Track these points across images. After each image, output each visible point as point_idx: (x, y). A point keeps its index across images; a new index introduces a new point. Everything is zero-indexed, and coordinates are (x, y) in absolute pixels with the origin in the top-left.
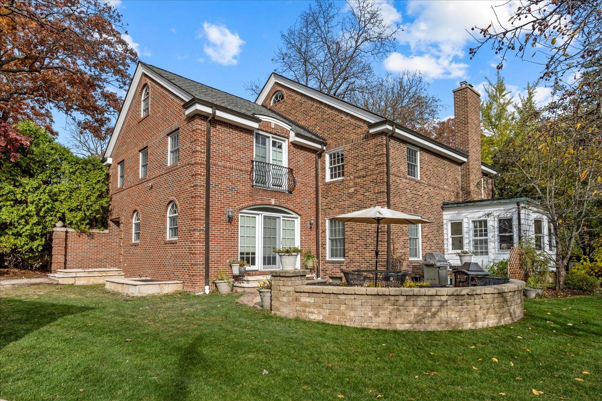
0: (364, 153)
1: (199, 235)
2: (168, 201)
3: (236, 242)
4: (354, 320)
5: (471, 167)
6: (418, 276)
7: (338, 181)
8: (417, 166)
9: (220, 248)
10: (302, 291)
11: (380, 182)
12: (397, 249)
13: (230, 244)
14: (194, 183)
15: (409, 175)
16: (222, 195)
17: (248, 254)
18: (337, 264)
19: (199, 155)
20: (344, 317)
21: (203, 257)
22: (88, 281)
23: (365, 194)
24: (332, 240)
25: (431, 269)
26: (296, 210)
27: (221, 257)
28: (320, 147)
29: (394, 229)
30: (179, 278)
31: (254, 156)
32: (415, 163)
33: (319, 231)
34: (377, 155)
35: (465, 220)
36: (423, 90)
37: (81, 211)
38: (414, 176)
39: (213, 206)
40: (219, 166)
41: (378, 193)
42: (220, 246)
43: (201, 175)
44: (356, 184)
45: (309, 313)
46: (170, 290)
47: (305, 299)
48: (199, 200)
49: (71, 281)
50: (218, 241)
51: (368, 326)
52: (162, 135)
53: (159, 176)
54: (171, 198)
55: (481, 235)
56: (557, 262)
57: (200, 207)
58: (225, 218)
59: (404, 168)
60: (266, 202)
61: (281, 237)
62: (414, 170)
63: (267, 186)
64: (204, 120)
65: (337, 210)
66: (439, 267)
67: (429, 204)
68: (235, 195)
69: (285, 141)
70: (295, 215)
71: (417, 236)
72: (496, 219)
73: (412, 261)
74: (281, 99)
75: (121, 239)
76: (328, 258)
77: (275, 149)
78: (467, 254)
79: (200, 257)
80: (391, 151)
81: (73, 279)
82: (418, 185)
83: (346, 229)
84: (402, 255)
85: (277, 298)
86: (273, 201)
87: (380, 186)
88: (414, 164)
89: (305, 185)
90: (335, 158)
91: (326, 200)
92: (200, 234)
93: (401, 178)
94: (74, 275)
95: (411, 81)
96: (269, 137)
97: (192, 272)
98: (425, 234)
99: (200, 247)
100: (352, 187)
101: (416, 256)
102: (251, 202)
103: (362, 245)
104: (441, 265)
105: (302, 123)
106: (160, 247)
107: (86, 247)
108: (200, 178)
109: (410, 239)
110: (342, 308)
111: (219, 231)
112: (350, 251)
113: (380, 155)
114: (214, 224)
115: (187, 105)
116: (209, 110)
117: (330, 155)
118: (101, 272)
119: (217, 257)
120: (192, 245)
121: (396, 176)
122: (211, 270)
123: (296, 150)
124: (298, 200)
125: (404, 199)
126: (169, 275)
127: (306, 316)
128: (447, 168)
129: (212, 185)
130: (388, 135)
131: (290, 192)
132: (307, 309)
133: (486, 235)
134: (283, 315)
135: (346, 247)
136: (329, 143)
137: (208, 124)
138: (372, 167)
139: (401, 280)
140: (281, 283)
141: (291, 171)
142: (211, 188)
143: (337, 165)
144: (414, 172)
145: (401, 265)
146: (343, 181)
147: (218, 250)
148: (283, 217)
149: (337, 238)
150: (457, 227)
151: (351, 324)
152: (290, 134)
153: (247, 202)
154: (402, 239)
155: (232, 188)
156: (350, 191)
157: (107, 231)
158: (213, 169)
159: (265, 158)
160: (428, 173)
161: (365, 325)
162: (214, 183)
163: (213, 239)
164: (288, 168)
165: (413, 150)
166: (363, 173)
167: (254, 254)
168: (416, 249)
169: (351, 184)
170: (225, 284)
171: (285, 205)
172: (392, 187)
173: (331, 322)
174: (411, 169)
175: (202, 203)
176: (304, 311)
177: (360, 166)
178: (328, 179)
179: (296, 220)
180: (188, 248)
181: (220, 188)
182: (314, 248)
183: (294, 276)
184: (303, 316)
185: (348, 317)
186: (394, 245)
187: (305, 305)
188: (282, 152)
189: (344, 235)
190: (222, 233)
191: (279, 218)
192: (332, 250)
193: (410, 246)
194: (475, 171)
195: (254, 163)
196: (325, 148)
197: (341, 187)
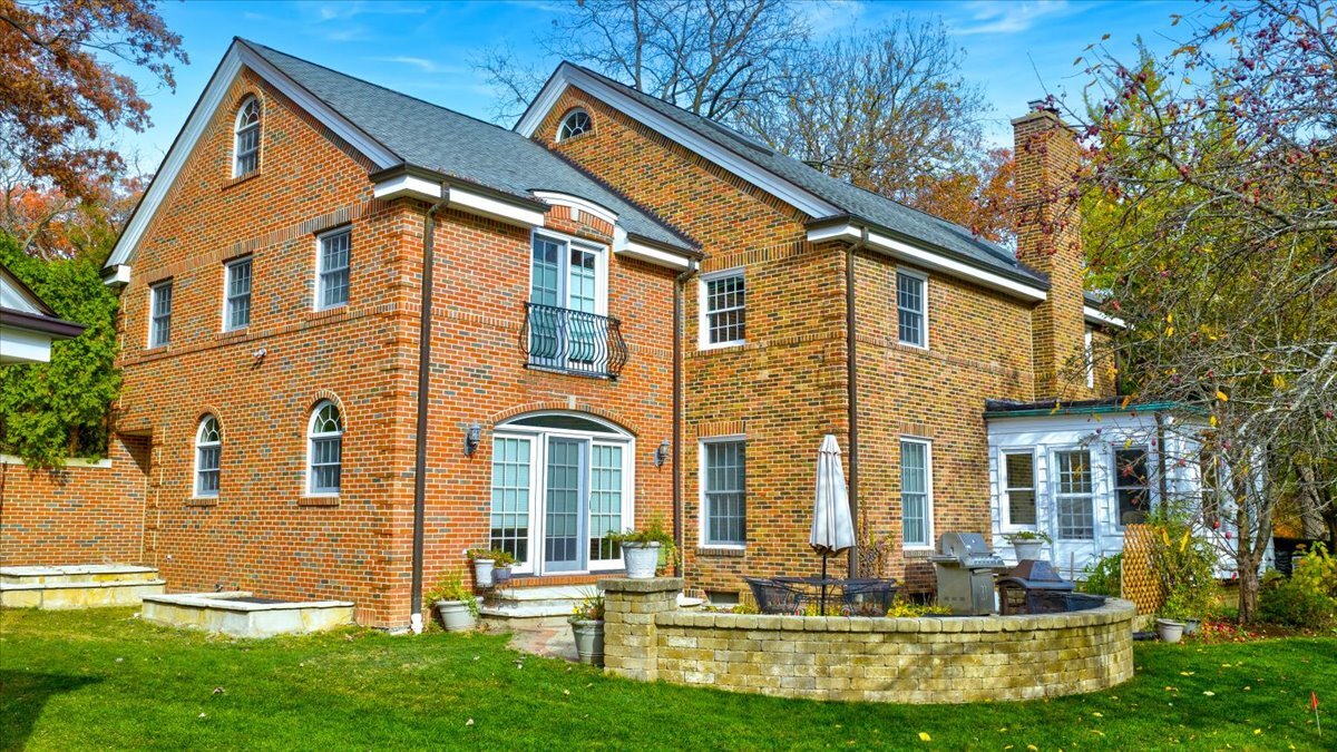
0: (794, 286)
1: (402, 488)
2: (313, 399)
3: (485, 504)
4: (779, 683)
5: (1056, 313)
6: (923, 591)
7: (729, 351)
8: (922, 316)
9: (449, 519)
10: (671, 623)
11: (833, 361)
12: (874, 523)
13: (472, 509)
14: (391, 361)
15: (901, 338)
16: (455, 389)
17: (510, 532)
18: (727, 560)
19: (406, 294)
20: (759, 677)
21: (409, 542)
22: (74, 600)
23: (797, 387)
24: (712, 498)
25: (952, 573)
26: (627, 422)
27: (448, 541)
28: (684, 262)
29: (865, 475)
30: (342, 593)
31: (531, 292)
32: (918, 308)
33: (680, 474)
34: (826, 296)
35: (1040, 450)
36: (950, 65)
37: (51, 409)
38: (916, 341)
39: (434, 417)
40: (450, 319)
41: (827, 387)
42: (448, 514)
43: (409, 342)
44: (773, 362)
45: (686, 669)
46: (324, 623)
47: (677, 641)
48: (403, 404)
49: (32, 600)
50: (443, 503)
51: (806, 695)
52: (297, 231)
53: (288, 333)
54: (323, 392)
55: (1077, 490)
56: (1240, 559)
57: (406, 421)
58: (461, 443)
59: (890, 324)
60: (556, 402)
61: (590, 491)
62: (915, 325)
63: (560, 365)
64: (420, 212)
65: (727, 422)
66: (972, 570)
67: (953, 410)
68: (486, 387)
69: (601, 250)
70: (623, 435)
71: (922, 490)
72: (1109, 449)
73: (909, 552)
74: (585, 129)
75: (157, 486)
76: (703, 542)
77: (577, 270)
78: (1030, 541)
79: (402, 542)
80: (859, 284)
81: (38, 593)
82: (923, 363)
83: (749, 472)
84: (886, 538)
85: (616, 638)
86: (572, 402)
87: (832, 369)
88: (914, 311)
89: (649, 359)
90: (721, 290)
91: (700, 396)
92: (403, 485)
93: (881, 350)
94: (36, 583)
95: (918, 43)
96: (564, 243)
97: (380, 580)
98: (942, 484)
99: (402, 516)
100: (765, 368)
101: (920, 540)
102: (521, 405)
103: (788, 511)
104: (978, 565)
105: (639, 197)
106: (284, 513)
107: (52, 506)
108: (407, 350)
109: (906, 497)
110: (755, 659)
111: (446, 476)
112: (759, 526)
113: (832, 295)
114: (436, 460)
115: (380, 176)
116: (433, 190)
117: (711, 285)
118: (104, 577)
119: (440, 542)
120: (382, 514)
121: (869, 344)
122: (427, 574)
123: (626, 273)
124: (632, 397)
125: (889, 400)
126: (313, 586)
127: (680, 676)
128: (997, 318)
129: (435, 365)
130: (852, 247)
131: (613, 378)
132: (682, 663)
133: (1088, 489)
134: (630, 675)
135: (750, 515)
136: (707, 254)
137: (429, 219)
138: (814, 322)
139: (883, 598)
140: (626, 606)
141: (614, 324)
142: (431, 372)
143: (726, 309)
144: (916, 332)
145: (883, 565)
146: (742, 351)
147: (443, 525)
148: (595, 439)
149: (726, 491)
150: (1020, 468)
151: (773, 692)
152: (615, 235)
153: (513, 405)
154: (885, 498)
155: (478, 371)
156: (759, 378)
157: (106, 463)
158: (437, 327)
159: (555, 293)
160: (949, 331)
161: (802, 692)
162: (438, 360)
163: (433, 497)
164: (609, 318)
165: (911, 279)
166: (791, 335)
167: (523, 532)
168: (920, 522)
169: (763, 359)
170: (462, 609)
171: (599, 411)
172: (861, 373)
173: (731, 689)
174: (908, 324)
175: (410, 410)
176: (675, 667)
177: (786, 316)
178: (704, 343)
179: (623, 445)
180: (369, 519)
181: (451, 372)
182: (669, 517)
183: (655, 592)
184: (673, 677)
185: (768, 678)
186: (864, 513)
187: (678, 654)
188: (593, 278)
189: (743, 485)
190: (453, 482)
191: (584, 441)
192: (713, 523)
193: (906, 514)
194: (1066, 323)
195: (530, 309)
196: (697, 266)
197: (738, 365)
